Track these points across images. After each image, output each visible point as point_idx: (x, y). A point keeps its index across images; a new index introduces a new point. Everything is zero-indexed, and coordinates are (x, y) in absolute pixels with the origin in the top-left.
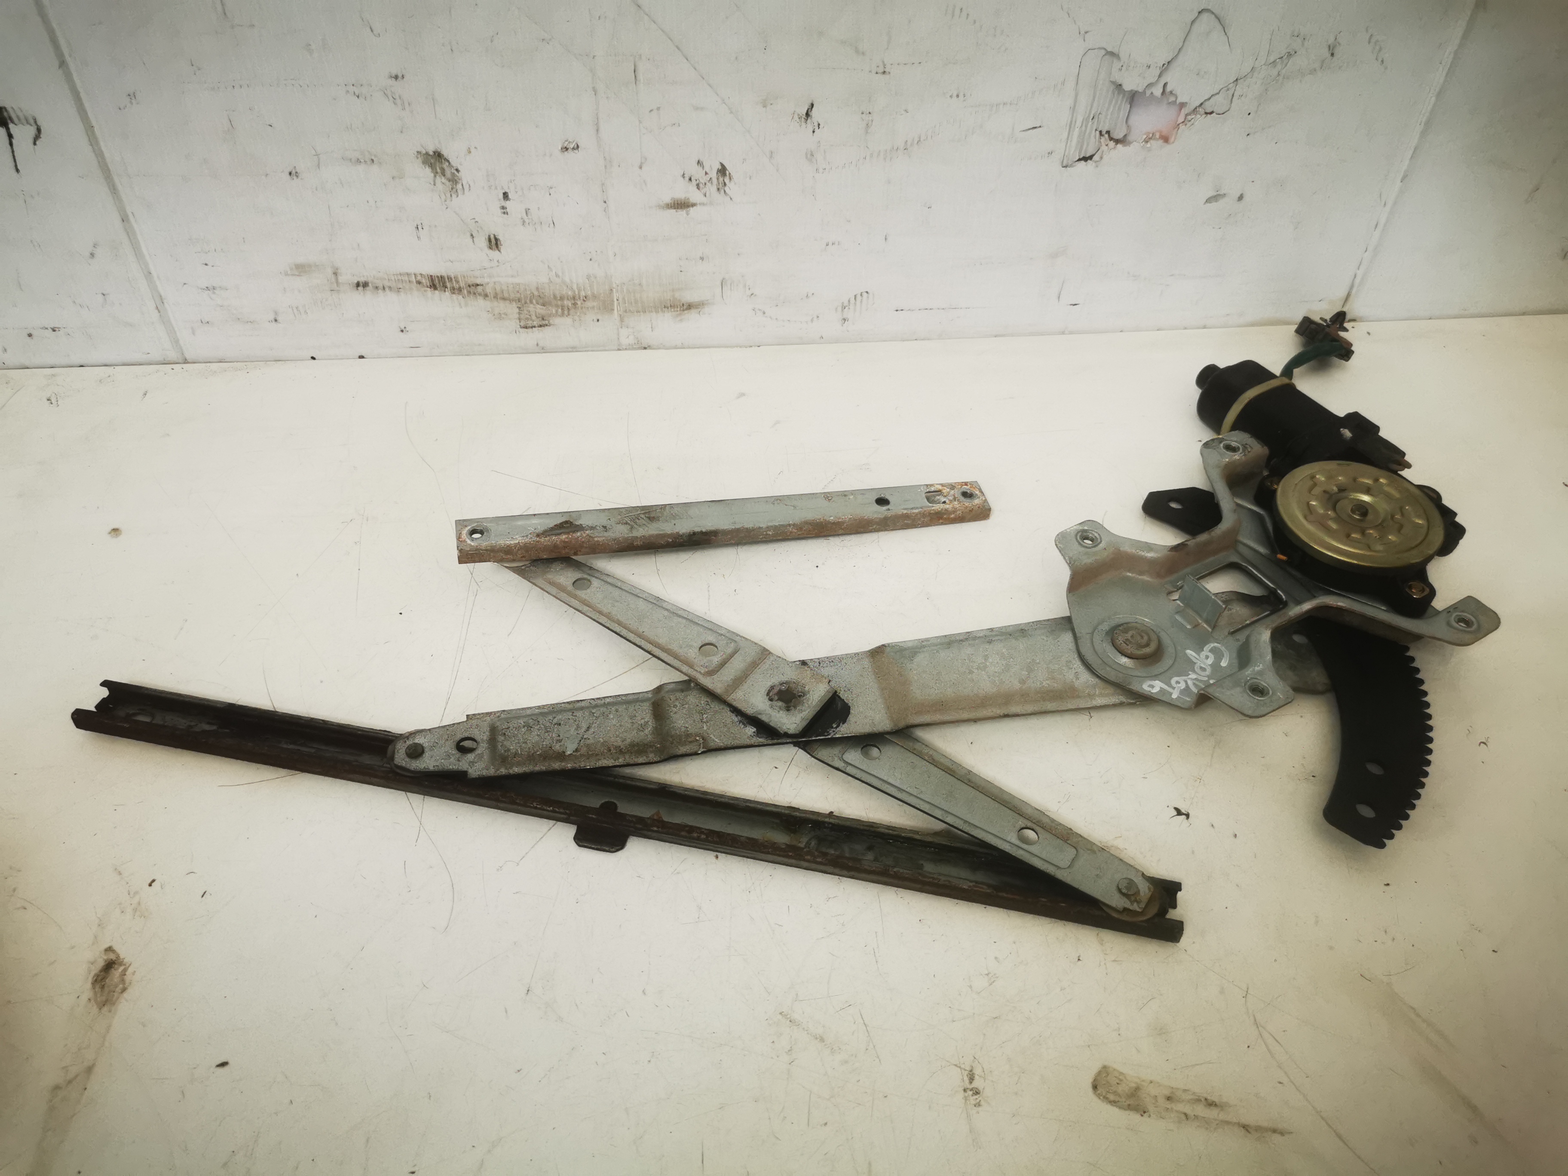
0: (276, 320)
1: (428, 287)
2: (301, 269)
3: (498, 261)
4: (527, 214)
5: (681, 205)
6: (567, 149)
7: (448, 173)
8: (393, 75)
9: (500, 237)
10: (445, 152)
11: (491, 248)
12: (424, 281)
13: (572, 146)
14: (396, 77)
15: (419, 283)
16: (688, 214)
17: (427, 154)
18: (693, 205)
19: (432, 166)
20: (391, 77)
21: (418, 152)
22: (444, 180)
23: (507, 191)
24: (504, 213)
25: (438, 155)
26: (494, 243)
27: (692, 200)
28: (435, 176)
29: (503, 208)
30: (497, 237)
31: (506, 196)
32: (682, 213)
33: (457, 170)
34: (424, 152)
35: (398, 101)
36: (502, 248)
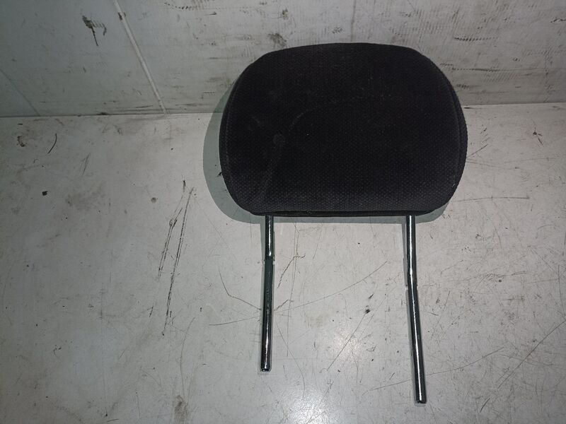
0: (202, 98)
2: (214, 80)
7: (281, 42)
8: (262, 2)
13: (338, 30)
17: (273, 35)
19: (274, 39)
20: (260, 4)
21: (269, 34)
22: (279, 45)
25: (278, 35)
28: (275, 44)
33: (286, 41)
35: (263, 14)
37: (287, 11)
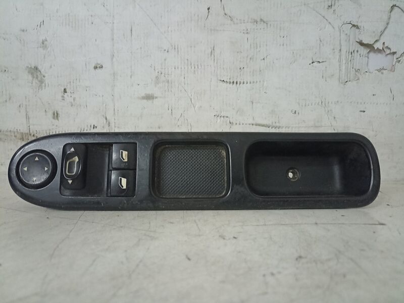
1: (19, 139)
3: (57, 126)
4: (74, 100)
5: (149, 97)
6: (97, 67)
7: (39, 79)
8: (22, 29)
9: (60, 113)
10: (40, 68)
11: (54, 118)
12: (18, 136)
13: (98, 66)
14: (23, 31)
15: (15, 136)
16: (153, 103)
17: (31, 68)
18: (156, 98)
19: (32, 74)
20: (21, 30)
21: (27, 67)
22: (37, 81)
23: (66, 87)
24: (63, 99)
25: (36, 68)
26: (56, 116)
27: (155, 95)
28: (33, 80)
29: (63, 97)
30: (58, 112)
31: (65, 91)
32: (150, 101)
33: (44, 76)
34: (30, 67)
35: (22, 42)
36: (59, 118)
37: (46, 40)
